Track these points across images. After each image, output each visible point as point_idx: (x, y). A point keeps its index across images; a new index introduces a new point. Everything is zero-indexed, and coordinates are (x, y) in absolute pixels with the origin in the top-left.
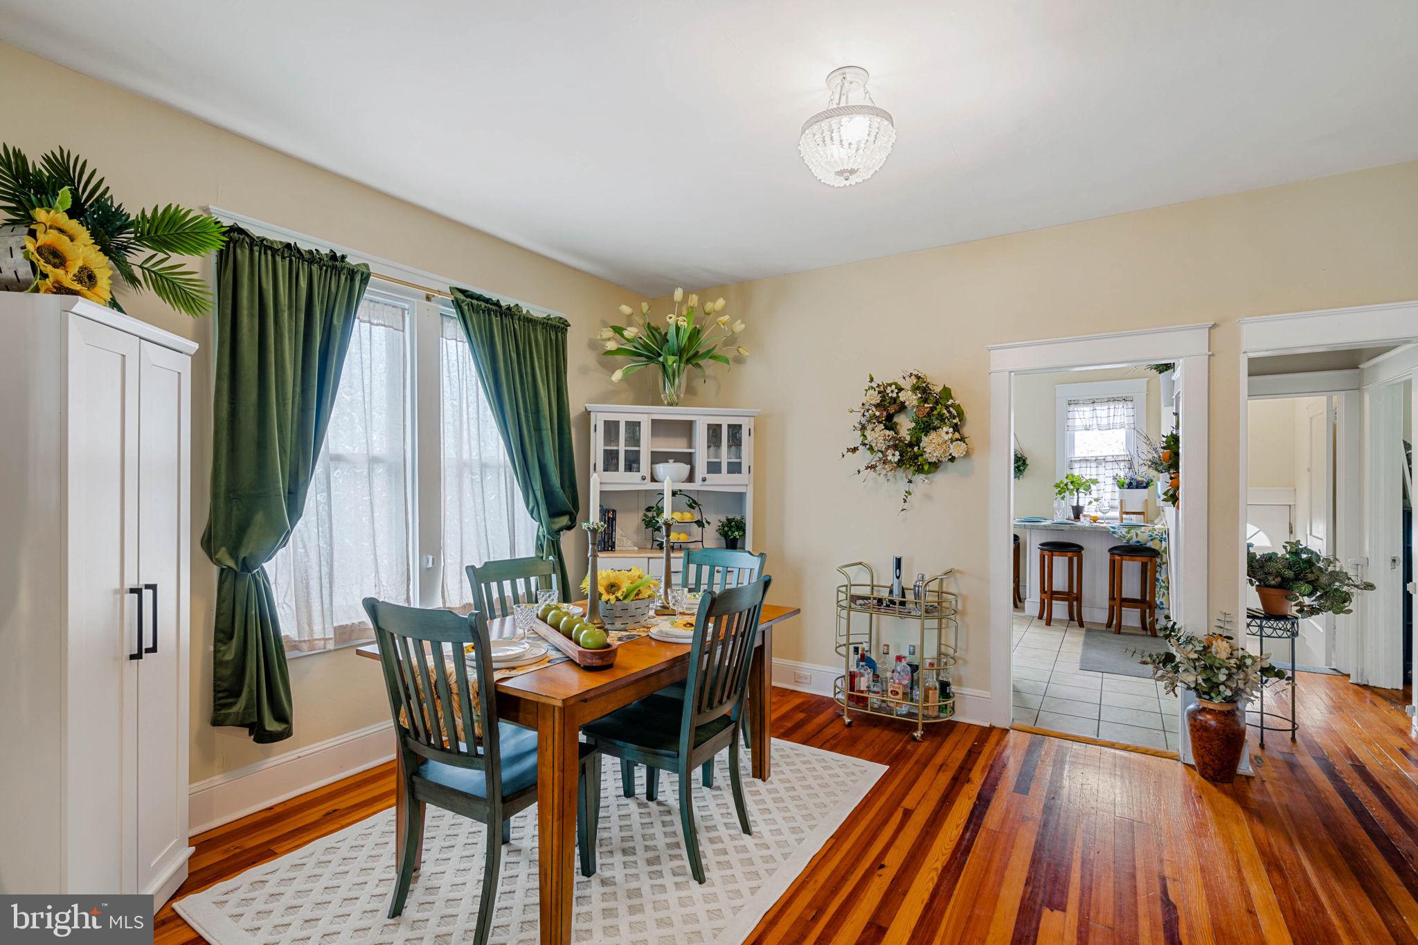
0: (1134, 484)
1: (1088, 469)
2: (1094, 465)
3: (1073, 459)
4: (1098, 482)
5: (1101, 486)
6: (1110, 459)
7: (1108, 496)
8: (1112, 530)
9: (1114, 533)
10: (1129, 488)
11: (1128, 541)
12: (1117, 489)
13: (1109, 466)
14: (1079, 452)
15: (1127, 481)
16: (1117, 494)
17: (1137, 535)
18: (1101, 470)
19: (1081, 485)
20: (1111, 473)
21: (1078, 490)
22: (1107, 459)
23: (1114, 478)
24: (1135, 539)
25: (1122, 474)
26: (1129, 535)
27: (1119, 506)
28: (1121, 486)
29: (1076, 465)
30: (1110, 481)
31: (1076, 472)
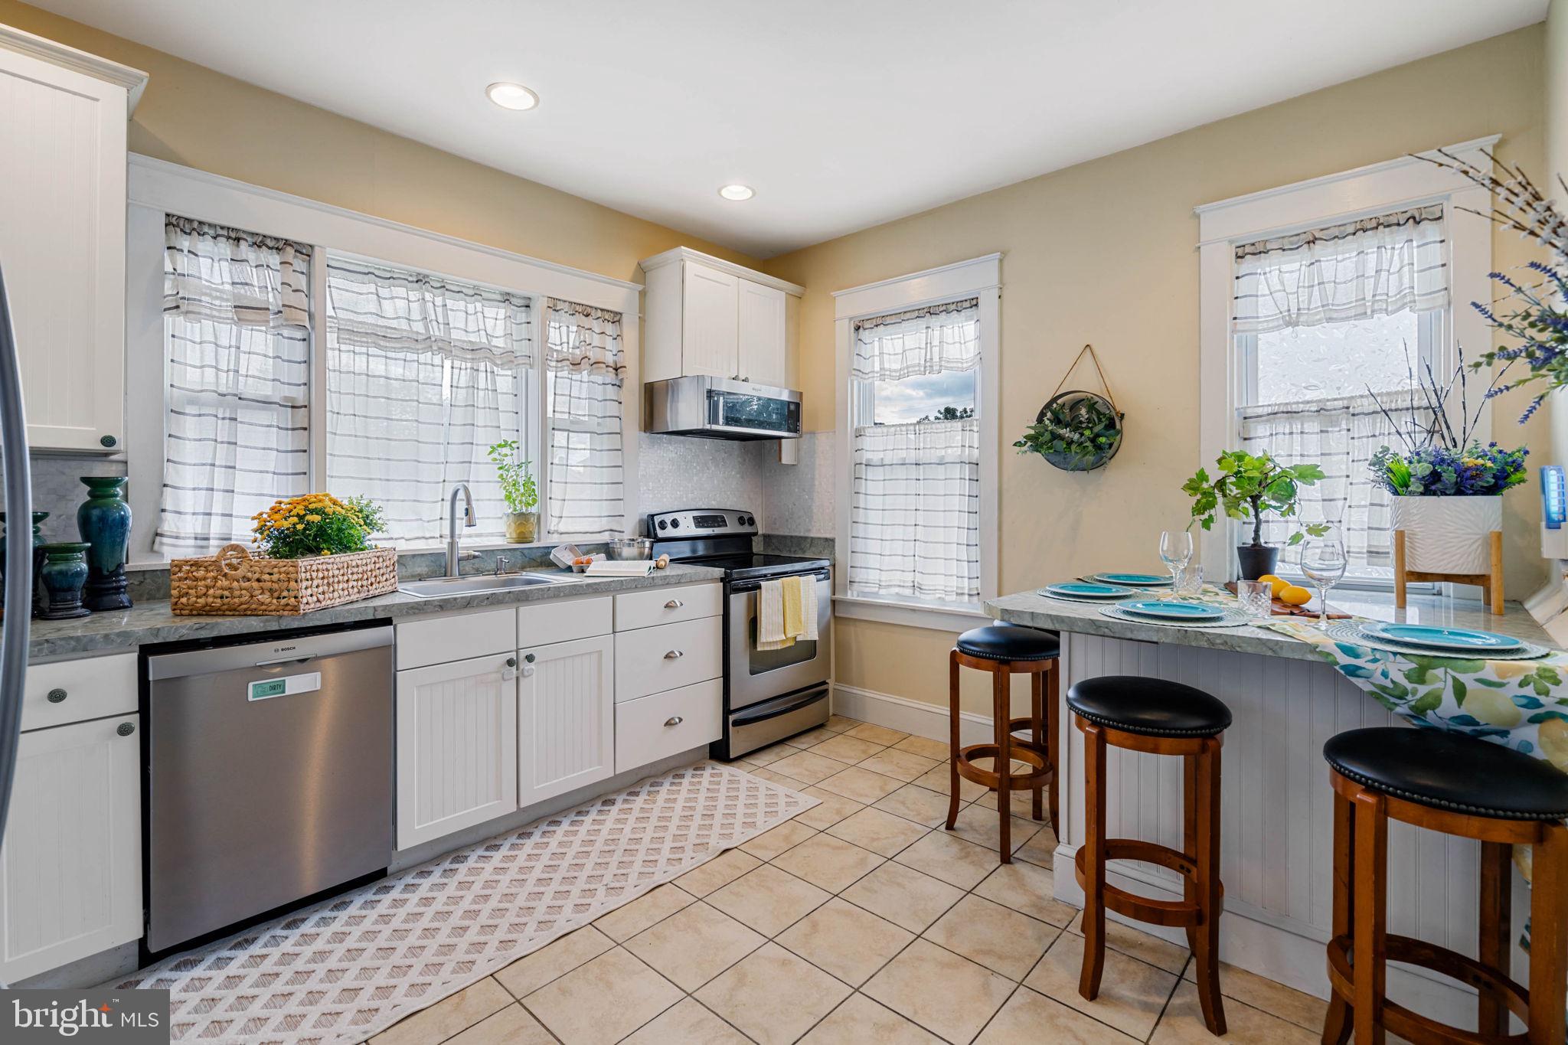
0: (1449, 476)
1: (1297, 438)
2: (1312, 426)
3: (1250, 412)
4: (1320, 476)
5: (1339, 488)
6: (1368, 405)
7: (1360, 518)
8: (1344, 660)
9: (1353, 671)
10: (1427, 491)
11: (1419, 711)
12: (1387, 495)
13: (1362, 427)
14: (1270, 395)
15: (1423, 469)
16: (1387, 512)
17: (1460, 692)
18: (1337, 440)
19: (1264, 483)
20: (1370, 449)
21: (1255, 499)
22: (1358, 406)
23: (1377, 462)
24: (1449, 707)
25: (1403, 449)
26: (1422, 690)
27: (1392, 551)
28: (1400, 486)
29: (1261, 430)
30: (1365, 473)
31: (1256, 450)
